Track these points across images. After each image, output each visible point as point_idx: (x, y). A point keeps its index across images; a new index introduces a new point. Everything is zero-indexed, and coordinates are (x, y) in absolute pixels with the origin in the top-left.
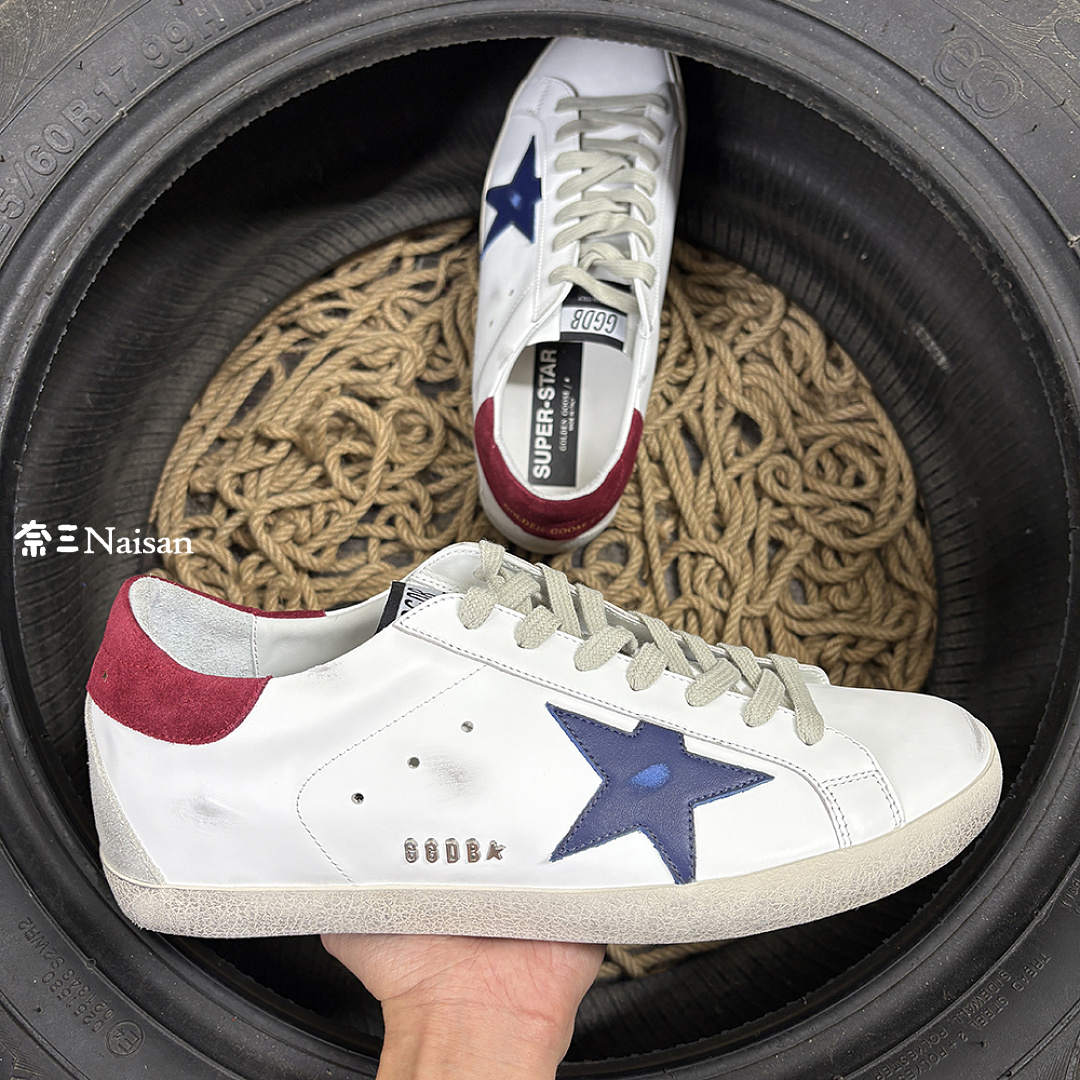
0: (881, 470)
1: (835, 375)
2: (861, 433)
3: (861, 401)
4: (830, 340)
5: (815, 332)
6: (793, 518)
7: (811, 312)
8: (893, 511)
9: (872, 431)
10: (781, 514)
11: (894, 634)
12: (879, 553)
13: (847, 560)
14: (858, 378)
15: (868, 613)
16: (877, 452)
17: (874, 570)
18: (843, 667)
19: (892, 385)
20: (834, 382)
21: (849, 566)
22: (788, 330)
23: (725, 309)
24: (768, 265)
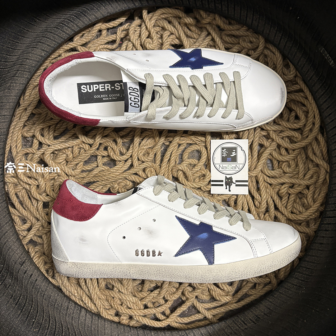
0: (307, 113)
1: (286, 73)
2: (298, 98)
3: (297, 83)
4: (284, 57)
5: (278, 54)
6: (269, 134)
7: (277, 46)
8: (311, 130)
9: (302, 97)
10: (264, 133)
11: (309, 183)
12: (305, 149)
13: (290, 152)
14: (296, 73)
15: (298, 174)
16: (304, 105)
17: (302, 155)
18: (288, 195)
19: (312, 77)
20: (286, 75)
21: (291, 154)
22: (266, 53)
23: (239, 45)
24: (258, 25)
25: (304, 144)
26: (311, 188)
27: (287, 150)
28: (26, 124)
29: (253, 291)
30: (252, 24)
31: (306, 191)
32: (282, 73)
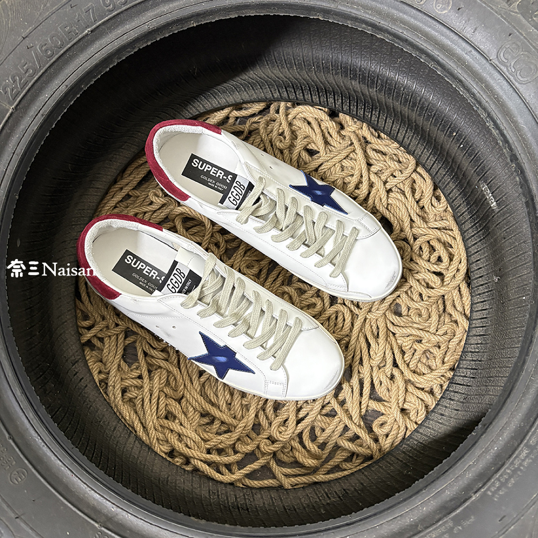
0: (451, 256)
1: (436, 204)
2: (444, 236)
3: (446, 219)
4: (435, 186)
5: (429, 181)
7: (428, 171)
8: (454, 276)
9: (450, 236)
13: (425, 298)
14: (447, 207)
16: (451, 246)
17: (438, 305)
18: (413, 351)
19: (463, 213)
20: (435, 207)
21: (426, 301)
22: (415, 178)
23: (385, 163)
24: (410, 144)
25: (442, 291)
26: (443, 347)
27: (421, 295)
28: (118, 205)
29: (349, 465)
30: (403, 141)
31: (435, 351)
32: (430, 204)
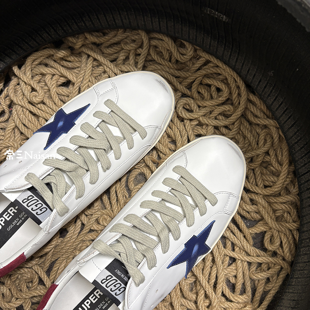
0: (225, 81)
1: (185, 52)
2: (209, 71)
3: (200, 57)
4: (174, 38)
5: (166, 39)
6: (200, 122)
7: (160, 32)
8: (239, 95)
9: (213, 67)
10: (195, 123)
11: (265, 149)
12: (243, 116)
13: (231, 127)
14: (194, 48)
15: (250, 145)
16: (219, 74)
17: (244, 125)
18: (252, 171)
19: (210, 44)
20: (185, 55)
21: (233, 129)
22: (154, 44)
23: (124, 51)
24: (130, 22)
25: (239, 113)
26: (271, 153)
27: (226, 127)
29: (270, 285)
30: (123, 24)
31: (267, 159)
32: (181, 55)
